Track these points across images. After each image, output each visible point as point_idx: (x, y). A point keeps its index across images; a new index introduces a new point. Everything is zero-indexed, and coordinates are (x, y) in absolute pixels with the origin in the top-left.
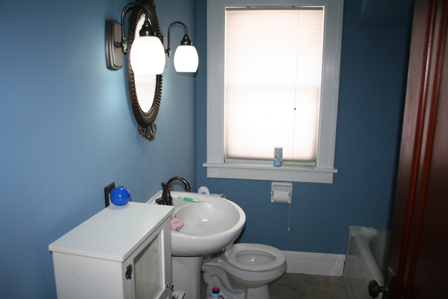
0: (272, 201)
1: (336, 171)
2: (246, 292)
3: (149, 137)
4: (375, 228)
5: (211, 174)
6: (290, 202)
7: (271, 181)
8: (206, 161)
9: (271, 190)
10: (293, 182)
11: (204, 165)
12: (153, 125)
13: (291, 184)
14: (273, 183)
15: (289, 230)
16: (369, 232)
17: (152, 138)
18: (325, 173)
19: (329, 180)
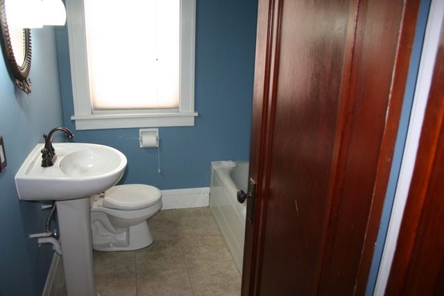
0: (141, 146)
1: (197, 114)
2: (128, 231)
3: (26, 90)
4: (233, 161)
5: (80, 126)
6: (158, 146)
7: (139, 128)
8: (74, 114)
9: (139, 137)
10: (159, 128)
11: (72, 118)
12: (27, 79)
13: (157, 130)
14: (141, 130)
15: (159, 171)
16: (228, 164)
17: (29, 91)
18: (188, 117)
19: (190, 122)
